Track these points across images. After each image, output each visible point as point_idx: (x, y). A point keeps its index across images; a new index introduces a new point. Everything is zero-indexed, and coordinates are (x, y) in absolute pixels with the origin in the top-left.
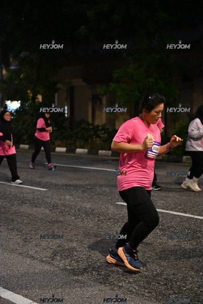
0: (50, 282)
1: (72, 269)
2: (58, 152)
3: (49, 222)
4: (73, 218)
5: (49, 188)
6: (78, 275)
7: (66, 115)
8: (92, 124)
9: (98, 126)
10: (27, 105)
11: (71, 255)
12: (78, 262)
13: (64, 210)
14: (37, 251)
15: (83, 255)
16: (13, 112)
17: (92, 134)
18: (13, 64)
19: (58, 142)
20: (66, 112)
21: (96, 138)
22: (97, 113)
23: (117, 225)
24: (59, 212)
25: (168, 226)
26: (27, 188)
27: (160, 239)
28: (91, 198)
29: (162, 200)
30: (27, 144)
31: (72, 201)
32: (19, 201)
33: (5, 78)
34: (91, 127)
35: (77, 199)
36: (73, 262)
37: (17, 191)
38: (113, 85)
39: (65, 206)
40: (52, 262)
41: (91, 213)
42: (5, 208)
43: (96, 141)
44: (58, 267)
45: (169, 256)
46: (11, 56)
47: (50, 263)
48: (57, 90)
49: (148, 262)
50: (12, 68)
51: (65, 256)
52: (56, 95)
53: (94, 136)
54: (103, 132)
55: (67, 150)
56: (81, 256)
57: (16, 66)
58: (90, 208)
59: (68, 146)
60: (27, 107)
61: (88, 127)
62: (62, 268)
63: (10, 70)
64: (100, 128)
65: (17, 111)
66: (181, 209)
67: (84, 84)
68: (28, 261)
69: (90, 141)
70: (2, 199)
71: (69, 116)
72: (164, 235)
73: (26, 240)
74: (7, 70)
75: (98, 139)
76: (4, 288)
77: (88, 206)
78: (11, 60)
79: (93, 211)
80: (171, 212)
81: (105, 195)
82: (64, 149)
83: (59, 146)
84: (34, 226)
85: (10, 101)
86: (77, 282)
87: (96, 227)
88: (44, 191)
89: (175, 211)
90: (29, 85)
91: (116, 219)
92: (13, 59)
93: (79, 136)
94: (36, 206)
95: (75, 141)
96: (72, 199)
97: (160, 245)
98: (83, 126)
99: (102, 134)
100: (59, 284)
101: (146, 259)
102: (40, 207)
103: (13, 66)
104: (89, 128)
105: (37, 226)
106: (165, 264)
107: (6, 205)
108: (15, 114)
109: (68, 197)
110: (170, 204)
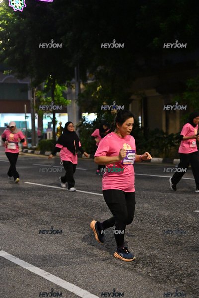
0: (134, 288)
1: (154, 277)
4: (153, 226)
6: (160, 282)
7: (140, 125)
8: (167, 133)
9: (172, 135)
10: (103, 116)
11: (153, 263)
12: (160, 269)
13: (143, 218)
15: (165, 263)
16: (90, 123)
17: (166, 143)
18: (89, 78)
20: (140, 122)
21: (170, 147)
22: (171, 122)
24: (139, 220)
28: (169, 206)
31: (151, 210)
32: (99, 209)
33: (82, 91)
34: (165, 136)
35: (155, 207)
36: (155, 269)
37: (97, 199)
38: (186, 94)
39: (144, 214)
40: (135, 268)
41: (169, 221)
42: (87, 216)
43: (171, 149)
44: (141, 274)
46: (87, 70)
47: (132, 270)
48: (131, 101)
50: (89, 82)
51: (147, 263)
52: (130, 106)
53: (169, 145)
54: (177, 140)
56: (163, 264)
57: (92, 80)
58: (169, 217)
60: (103, 118)
61: (162, 136)
62: (145, 275)
63: (87, 83)
64: (174, 137)
65: (94, 123)
67: (157, 94)
68: (112, 267)
69: (164, 150)
70: (84, 207)
71: (143, 126)
73: (109, 247)
74: (84, 84)
75: (172, 148)
76: (91, 292)
77: (166, 214)
78: (88, 74)
79: (171, 219)
81: (183, 204)
85: (87, 114)
86: (161, 289)
90: (105, 97)
91: (195, 227)
92: (90, 73)
93: (154, 145)
96: (150, 208)
98: (157, 135)
99: (176, 143)
100: (142, 291)
103: (89, 80)
104: (164, 137)
107: (88, 213)
108: (92, 125)
109: (146, 205)
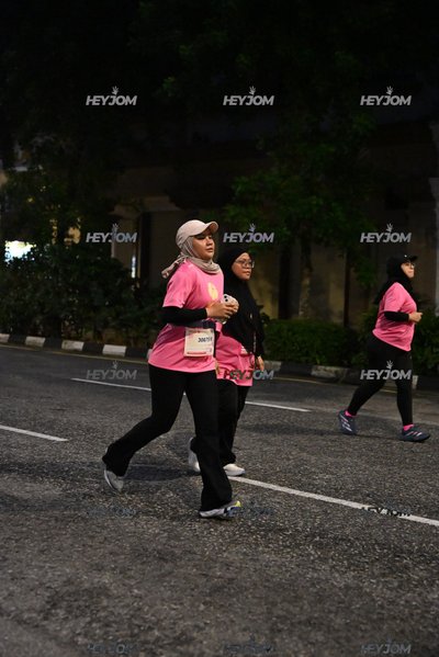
2: (108, 356)
3: (57, 520)
5: (72, 435)
7: (133, 275)
11: (92, 608)
14: (11, 594)
15: (123, 607)
19: (109, 333)
23: (216, 530)
25: (335, 538)
26: (21, 434)
27: (314, 570)
29: (325, 471)
30: (42, 336)
38: (232, 211)
40: (45, 623)
44: (55, 638)
45: (332, 616)
47: (37, 626)
48: (115, 219)
49: (280, 631)
55: (127, 350)
59: (132, 341)
62: (65, 640)
63: (15, 173)
66: (368, 495)
71: (139, 277)
72: (324, 560)
80: (345, 503)
82: (121, 350)
83: (110, 342)
84: (18, 529)
87: (166, 534)
88: (58, 443)
89: (355, 501)
94: (34, 479)
95: (146, 331)
97: (313, 585)
101: (275, 623)
102: (41, 482)
105: (24, 529)
106: (321, 638)
110: (345, 483)
